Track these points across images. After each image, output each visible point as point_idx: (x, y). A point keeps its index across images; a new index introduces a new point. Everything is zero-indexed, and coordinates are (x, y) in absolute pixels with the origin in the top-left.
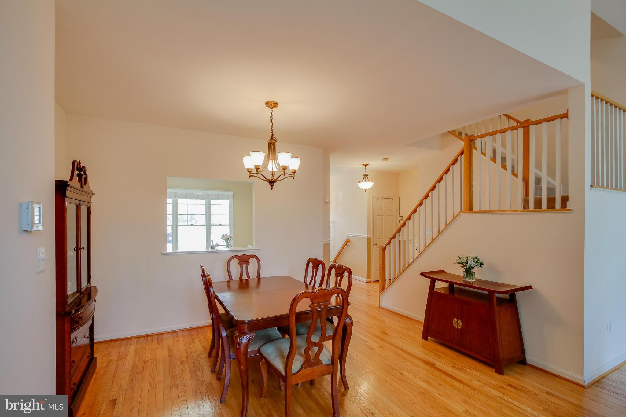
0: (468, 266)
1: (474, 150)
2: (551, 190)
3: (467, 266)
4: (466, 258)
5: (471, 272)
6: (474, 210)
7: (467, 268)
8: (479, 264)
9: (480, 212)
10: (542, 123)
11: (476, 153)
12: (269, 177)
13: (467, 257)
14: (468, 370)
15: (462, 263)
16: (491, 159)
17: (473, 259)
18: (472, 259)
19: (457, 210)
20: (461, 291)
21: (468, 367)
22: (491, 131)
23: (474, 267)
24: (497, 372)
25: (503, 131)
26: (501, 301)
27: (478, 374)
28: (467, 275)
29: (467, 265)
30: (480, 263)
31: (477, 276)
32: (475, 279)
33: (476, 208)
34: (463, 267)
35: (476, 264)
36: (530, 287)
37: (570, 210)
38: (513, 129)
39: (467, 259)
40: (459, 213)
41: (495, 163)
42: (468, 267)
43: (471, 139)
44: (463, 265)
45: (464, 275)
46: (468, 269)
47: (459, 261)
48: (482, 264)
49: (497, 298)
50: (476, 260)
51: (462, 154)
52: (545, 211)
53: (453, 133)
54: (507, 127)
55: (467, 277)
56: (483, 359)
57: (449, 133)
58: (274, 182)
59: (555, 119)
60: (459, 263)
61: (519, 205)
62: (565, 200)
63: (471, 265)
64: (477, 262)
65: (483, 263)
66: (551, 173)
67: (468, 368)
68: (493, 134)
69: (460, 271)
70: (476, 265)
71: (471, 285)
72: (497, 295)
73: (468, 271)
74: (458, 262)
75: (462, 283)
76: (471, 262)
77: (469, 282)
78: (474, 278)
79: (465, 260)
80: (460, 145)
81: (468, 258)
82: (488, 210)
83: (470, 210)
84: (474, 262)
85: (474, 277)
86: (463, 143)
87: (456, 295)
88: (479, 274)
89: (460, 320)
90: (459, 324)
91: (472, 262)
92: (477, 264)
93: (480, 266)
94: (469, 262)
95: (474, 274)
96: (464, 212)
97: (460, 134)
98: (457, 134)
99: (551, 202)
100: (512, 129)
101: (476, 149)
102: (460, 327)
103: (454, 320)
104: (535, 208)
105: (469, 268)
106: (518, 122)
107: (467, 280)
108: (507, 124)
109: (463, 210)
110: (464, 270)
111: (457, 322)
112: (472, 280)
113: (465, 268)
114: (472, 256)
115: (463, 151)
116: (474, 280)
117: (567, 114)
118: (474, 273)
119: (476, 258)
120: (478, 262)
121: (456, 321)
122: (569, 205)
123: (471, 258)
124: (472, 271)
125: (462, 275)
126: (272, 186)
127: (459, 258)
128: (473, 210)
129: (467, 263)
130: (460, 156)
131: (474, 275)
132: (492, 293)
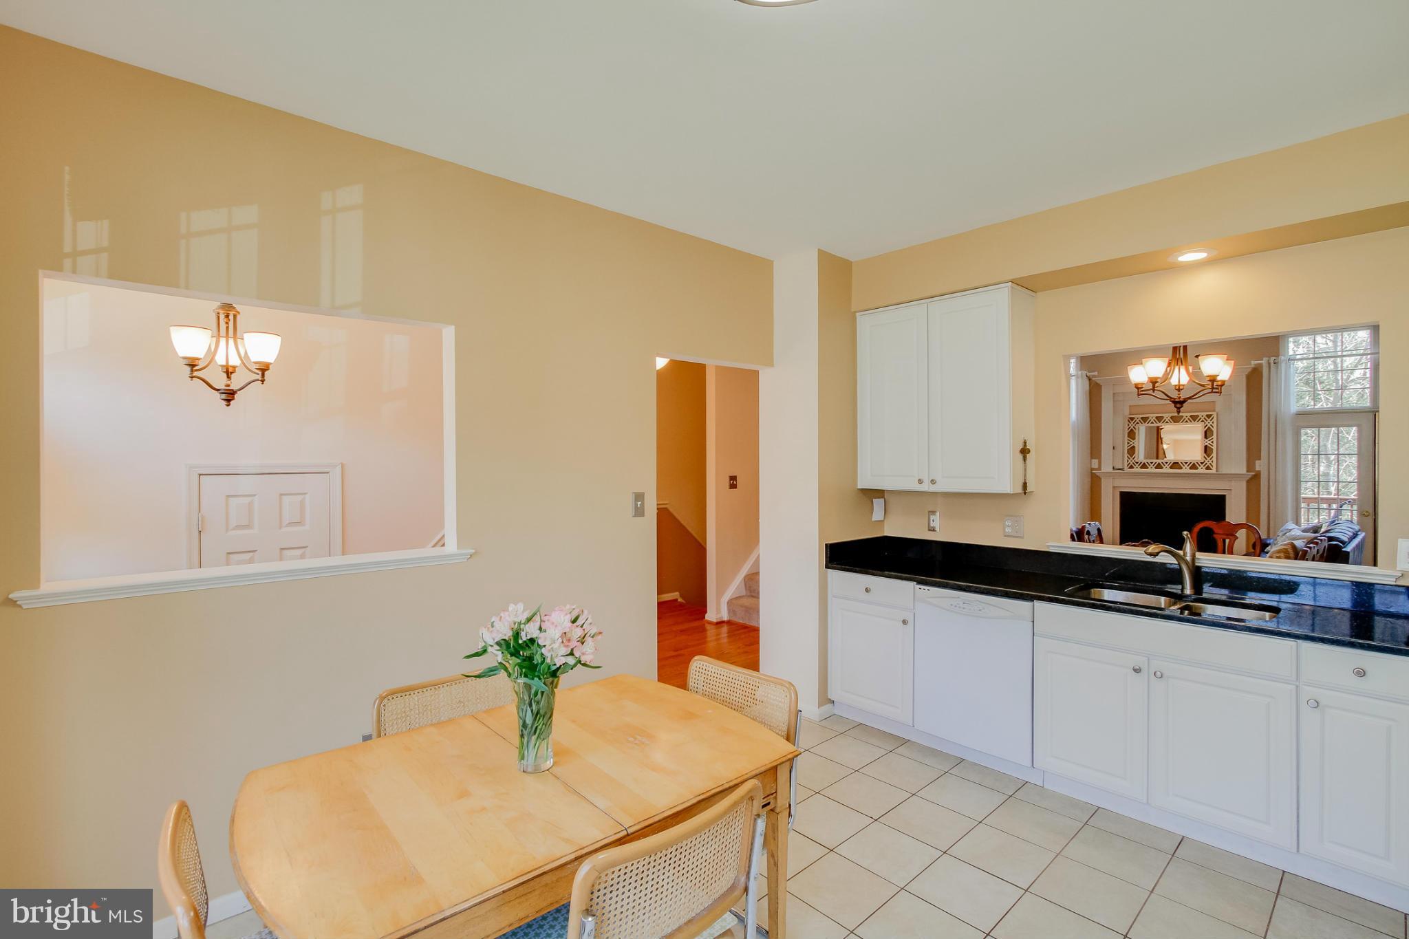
12: (1175, 395)
58: (1182, 402)
126: (1179, 408)
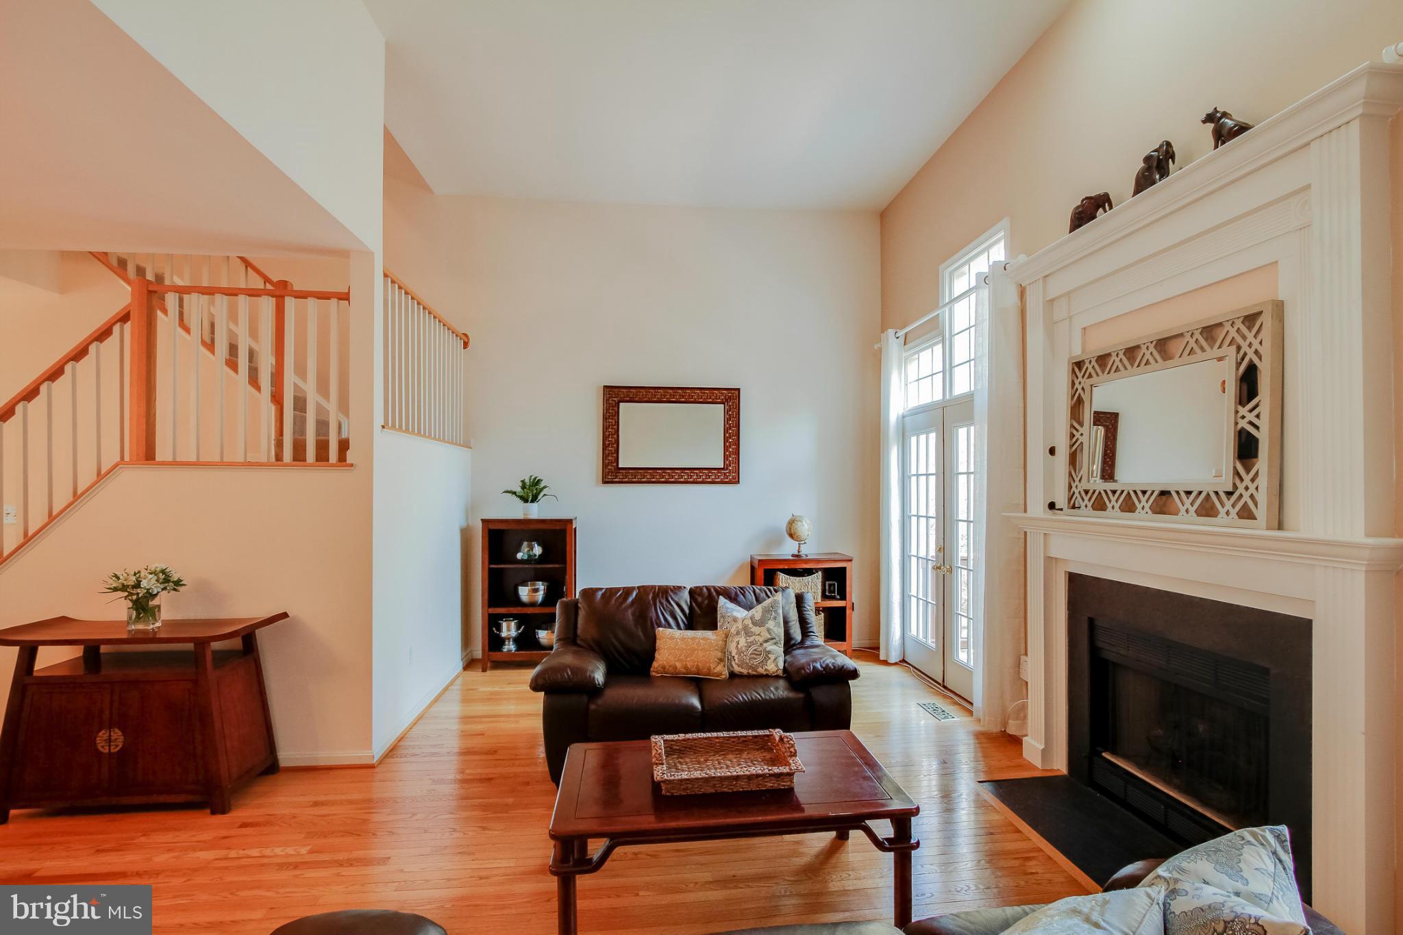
0: (141, 592)
1: (159, 314)
2: (322, 425)
3: (138, 594)
4: (135, 574)
5: (150, 606)
6: (159, 458)
7: (138, 599)
8: (171, 584)
9: (175, 464)
10: (306, 298)
11: (165, 323)
13: (139, 572)
14: (143, 839)
15: (124, 588)
16: (204, 343)
17: (156, 575)
18: (151, 576)
19: (111, 456)
20: (122, 660)
21: (141, 834)
22: (205, 284)
23: (158, 592)
24: (214, 813)
25: (232, 293)
26: (223, 658)
27: (168, 837)
28: (138, 614)
29: (139, 590)
30: (173, 582)
31: (166, 614)
32: (160, 621)
33: (162, 453)
34: (126, 598)
35: (162, 586)
36: (285, 615)
37: (352, 465)
38: (253, 293)
39: (139, 577)
40: (116, 465)
41: (213, 352)
42: (140, 595)
43: (150, 289)
44: (127, 594)
45: (130, 618)
46: (140, 600)
47: (115, 585)
48: (178, 583)
49: (214, 652)
50: (162, 576)
51: (124, 318)
52: (311, 465)
53: (102, 257)
54: (243, 286)
55: (137, 622)
56: (180, 798)
57: (89, 254)
59: (329, 298)
60: (115, 589)
61: (265, 451)
62: (344, 446)
63: (148, 590)
64: (167, 580)
65: (181, 581)
66: (323, 388)
67: (142, 836)
68: (210, 291)
69: (118, 610)
70: (164, 589)
71: (151, 636)
72: (216, 645)
73: (143, 606)
74: (112, 586)
75: (125, 636)
76: (149, 582)
77: (145, 632)
78: (157, 618)
79: (132, 580)
80: (120, 295)
81: (142, 574)
82: (193, 459)
83: (147, 460)
84: (157, 581)
85: (157, 616)
86: (130, 289)
87: (107, 671)
88: (170, 609)
89: (117, 730)
90: (116, 739)
91: (154, 581)
92: (166, 584)
93: (175, 590)
94: (144, 584)
95: (159, 610)
96: (131, 463)
97: (122, 263)
98: (114, 263)
99: (322, 447)
100: (250, 292)
101: (165, 312)
102: (117, 746)
103: (100, 734)
104: (317, 460)
105: (144, 597)
106: (267, 280)
107: (140, 627)
108: (243, 280)
109: (127, 458)
110: (130, 605)
111: (110, 736)
112: (153, 624)
113: (131, 600)
114: (152, 568)
115: (129, 312)
116: (158, 624)
117: (348, 293)
118: (159, 607)
119: (163, 572)
120: (169, 580)
121: (106, 736)
122: (351, 456)
123: (151, 573)
124: (153, 603)
125: (125, 618)
127: (114, 578)
128: (157, 460)
129: (137, 585)
130: (118, 324)
131: (157, 613)
132: (202, 643)
